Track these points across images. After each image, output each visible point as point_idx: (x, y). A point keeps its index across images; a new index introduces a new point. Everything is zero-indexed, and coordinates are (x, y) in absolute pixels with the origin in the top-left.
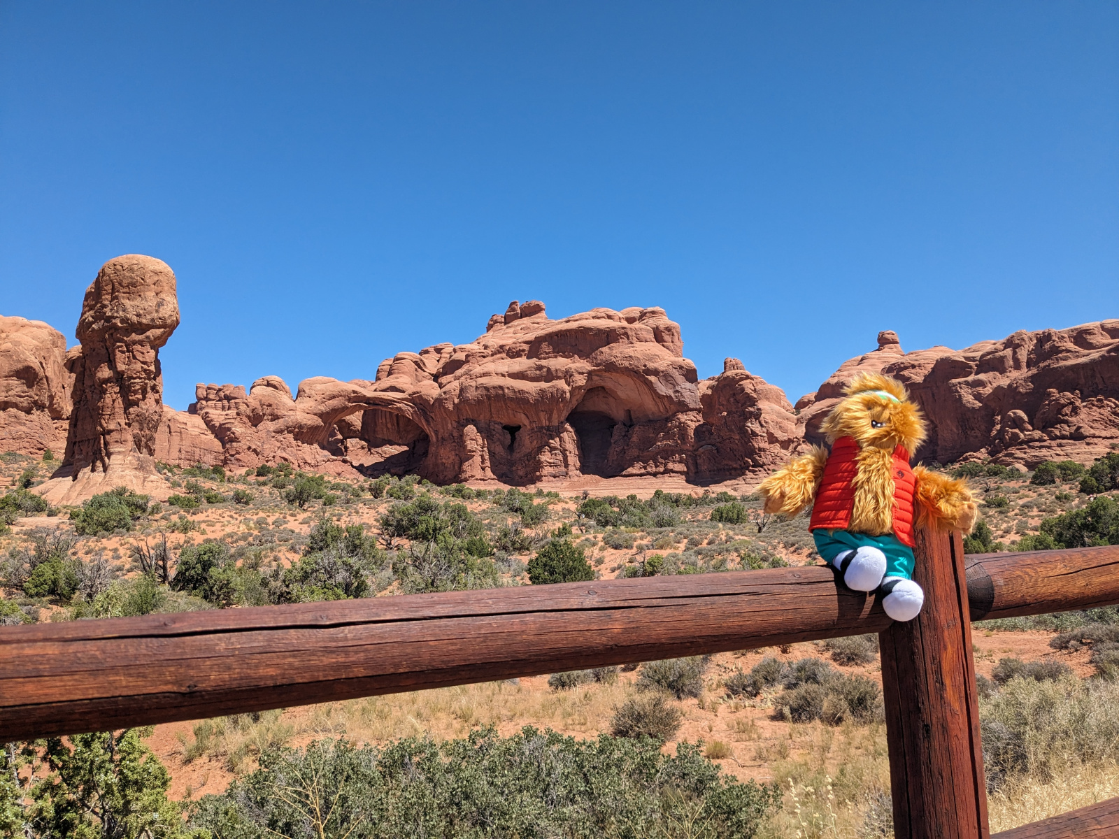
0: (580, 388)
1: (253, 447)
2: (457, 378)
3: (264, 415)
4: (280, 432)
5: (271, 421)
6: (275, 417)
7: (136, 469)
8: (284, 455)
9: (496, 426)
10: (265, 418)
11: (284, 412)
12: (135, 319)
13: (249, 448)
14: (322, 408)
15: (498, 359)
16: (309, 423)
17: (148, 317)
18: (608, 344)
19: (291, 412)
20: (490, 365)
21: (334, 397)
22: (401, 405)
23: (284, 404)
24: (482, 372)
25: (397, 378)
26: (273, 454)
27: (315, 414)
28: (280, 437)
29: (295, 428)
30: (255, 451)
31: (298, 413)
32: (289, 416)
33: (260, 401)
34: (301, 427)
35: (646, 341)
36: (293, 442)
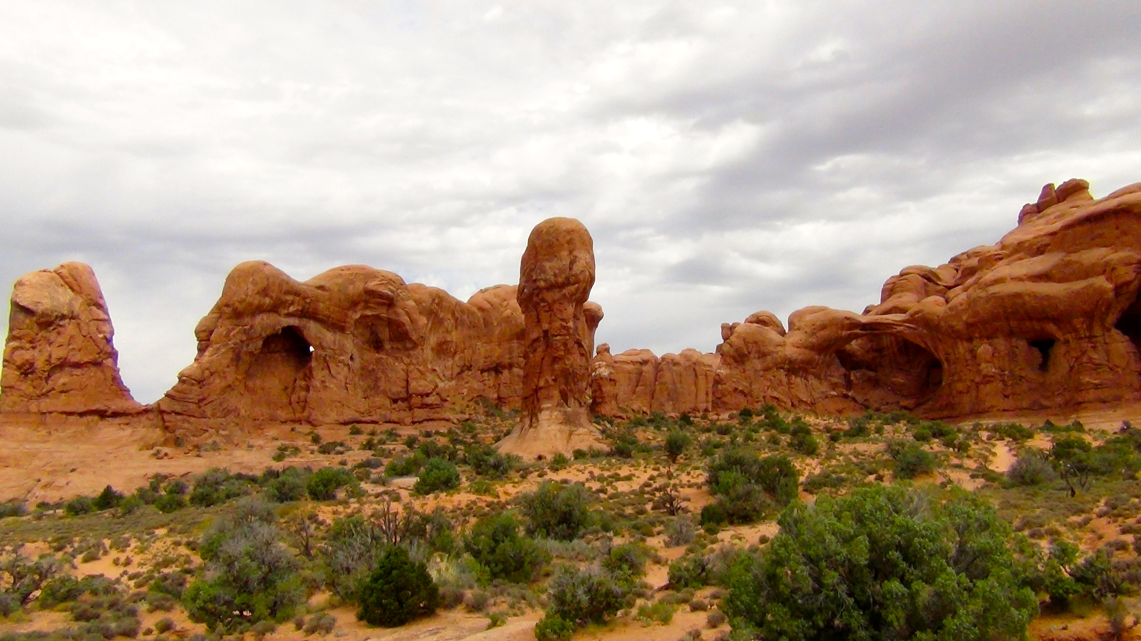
1: (741, 388)
2: (965, 290)
3: (750, 353)
4: (767, 369)
5: (759, 358)
6: (763, 355)
7: (561, 423)
8: (775, 394)
9: (1021, 342)
10: (752, 356)
11: (771, 348)
12: (553, 279)
13: (736, 389)
14: (813, 340)
15: (1015, 260)
16: (800, 357)
17: (563, 276)
19: (779, 348)
20: (1002, 270)
21: (823, 327)
22: (902, 328)
23: (771, 340)
24: (993, 278)
25: (900, 297)
26: (762, 394)
27: (806, 348)
28: (769, 376)
29: (785, 363)
30: (742, 392)
31: (787, 348)
32: (777, 352)
33: (744, 340)
34: (791, 362)
36: (784, 379)
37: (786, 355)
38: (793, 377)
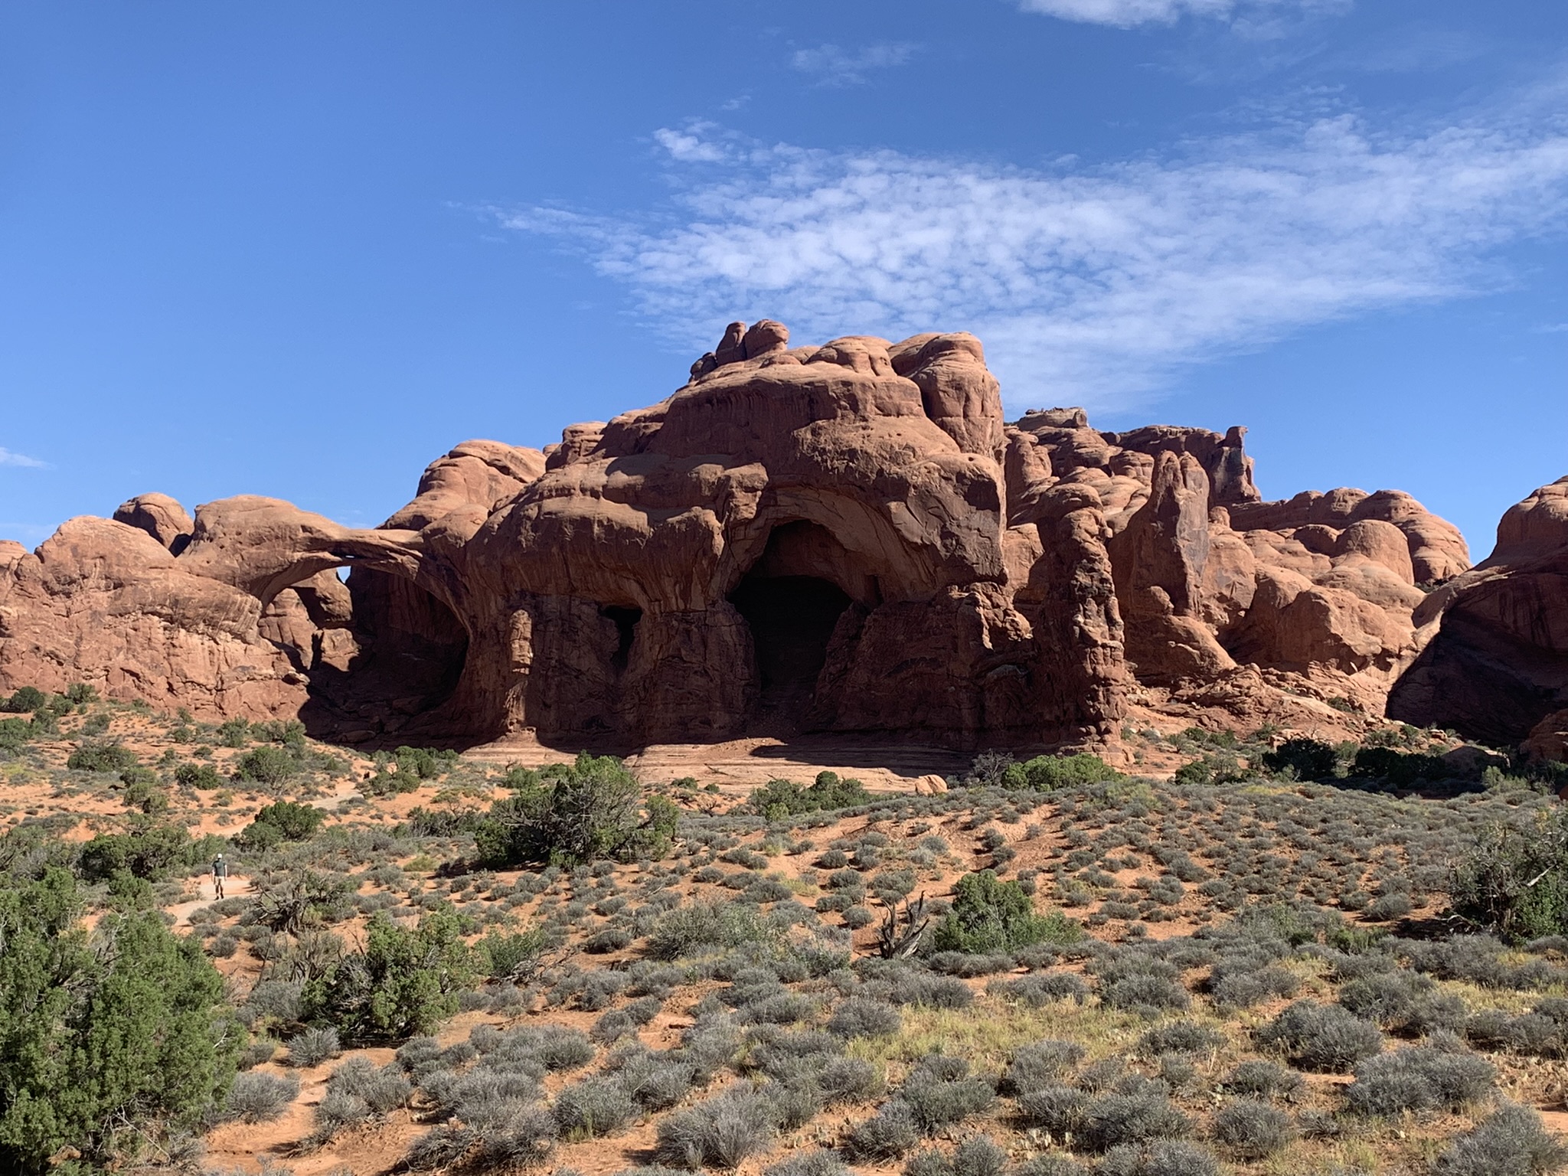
0: (748, 522)
3: (84, 576)
4: (120, 613)
5: (106, 588)
6: (116, 583)
8: (133, 665)
9: (584, 608)
10: (90, 582)
11: (140, 574)
14: (235, 563)
16: (199, 596)
18: (813, 420)
19: (154, 573)
21: (258, 541)
26: (104, 662)
27: (216, 577)
28: (125, 625)
29: (163, 604)
32: (148, 581)
34: (176, 603)
35: (899, 414)
36: (160, 636)
37: (166, 587)
38: (183, 631)
